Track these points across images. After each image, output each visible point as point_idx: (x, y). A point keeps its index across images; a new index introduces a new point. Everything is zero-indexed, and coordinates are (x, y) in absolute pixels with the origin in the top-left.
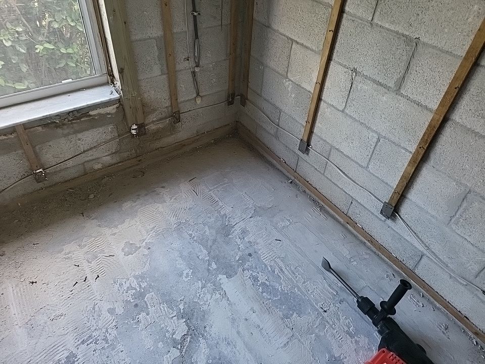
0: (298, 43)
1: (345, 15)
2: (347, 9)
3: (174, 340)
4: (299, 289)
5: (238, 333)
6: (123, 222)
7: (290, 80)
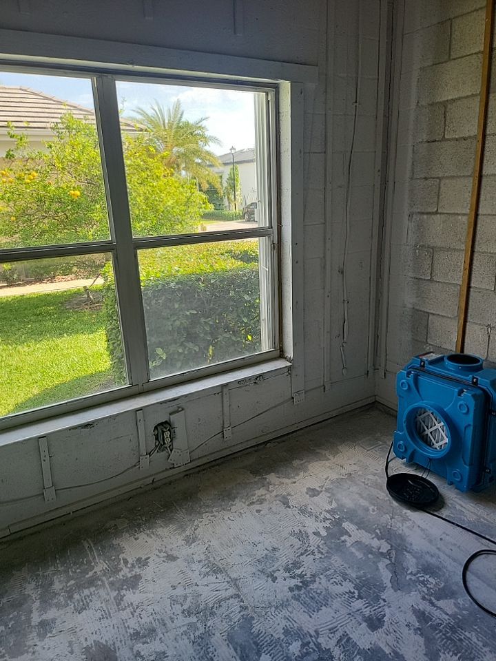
0: (434, 314)
1: (472, 289)
2: (472, 285)
3: (382, 553)
4: (484, 518)
5: (438, 549)
6: (298, 475)
7: (430, 344)
